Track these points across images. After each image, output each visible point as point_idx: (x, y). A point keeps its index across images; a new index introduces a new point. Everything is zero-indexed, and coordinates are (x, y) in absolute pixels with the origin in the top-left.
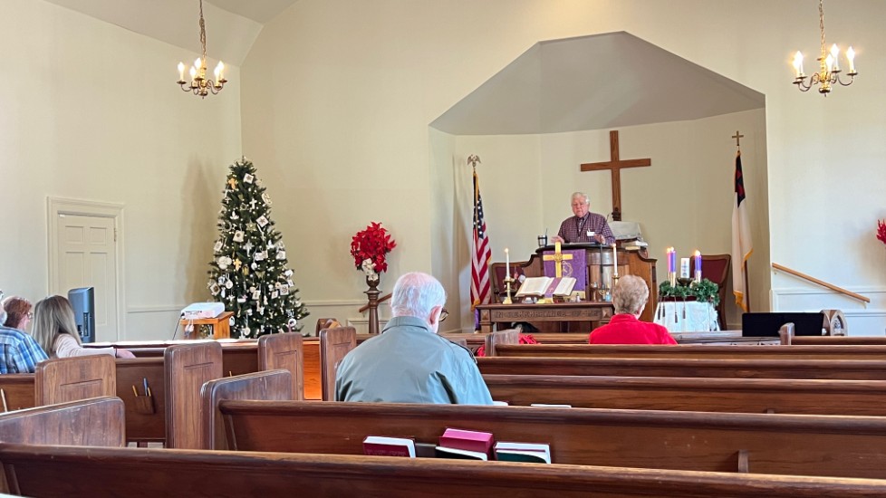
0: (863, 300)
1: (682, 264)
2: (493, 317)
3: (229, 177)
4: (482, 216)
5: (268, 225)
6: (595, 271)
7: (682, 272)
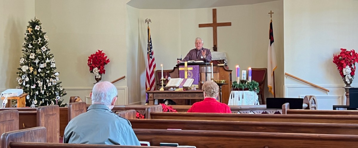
0: (326, 91)
1: (243, 73)
2: (154, 96)
3: (28, 27)
4: (152, 48)
5: (47, 50)
6: (203, 75)
7: (242, 77)
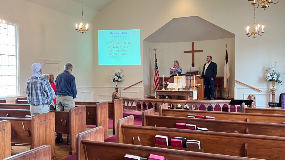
0: (260, 91)
2: (160, 94)
4: (157, 65)
6: (188, 81)
